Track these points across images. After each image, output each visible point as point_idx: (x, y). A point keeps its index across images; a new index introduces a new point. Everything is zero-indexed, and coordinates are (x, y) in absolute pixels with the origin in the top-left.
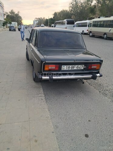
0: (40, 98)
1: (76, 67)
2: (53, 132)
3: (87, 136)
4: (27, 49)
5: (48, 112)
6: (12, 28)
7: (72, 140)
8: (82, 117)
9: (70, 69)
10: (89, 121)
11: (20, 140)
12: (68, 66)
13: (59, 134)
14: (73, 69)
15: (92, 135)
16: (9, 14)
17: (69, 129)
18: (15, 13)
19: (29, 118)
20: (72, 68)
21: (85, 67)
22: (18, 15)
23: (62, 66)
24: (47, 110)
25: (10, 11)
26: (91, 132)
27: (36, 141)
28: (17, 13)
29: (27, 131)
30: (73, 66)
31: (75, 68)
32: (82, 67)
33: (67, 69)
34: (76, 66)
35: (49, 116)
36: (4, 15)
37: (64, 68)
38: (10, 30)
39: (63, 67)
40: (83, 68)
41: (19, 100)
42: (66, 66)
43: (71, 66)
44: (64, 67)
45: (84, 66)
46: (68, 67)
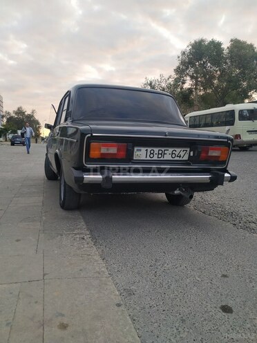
0: (78, 236)
1: (169, 154)
2: (119, 305)
3: (227, 309)
4: (47, 154)
5: (101, 261)
6: (18, 139)
7: (183, 321)
8: (200, 269)
9: (155, 158)
10: (224, 276)
11: (8, 324)
12: (149, 149)
13: (138, 308)
14: (162, 159)
15: (243, 307)
16: (14, 115)
17: (167, 296)
18: (26, 113)
19: (44, 275)
20: (160, 156)
21: (192, 154)
22: (33, 116)
23: (136, 149)
24: (97, 258)
25: (16, 109)
26: (238, 300)
27: (64, 327)
28: (29, 113)
29: (36, 302)
30: (163, 149)
31: (168, 157)
32: (183, 154)
33: (148, 158)
34: (171, 150)
35: (103, 269)
36: (3, 117)
37: (141, 153)
38: (13, 144)
39: (138, 153)
40: (186, 158)
41: (18, 241)
42: (144, 149)
43: (156, 150)
44: (140, 150)
45: (188, 150)
46: (149, 154)
